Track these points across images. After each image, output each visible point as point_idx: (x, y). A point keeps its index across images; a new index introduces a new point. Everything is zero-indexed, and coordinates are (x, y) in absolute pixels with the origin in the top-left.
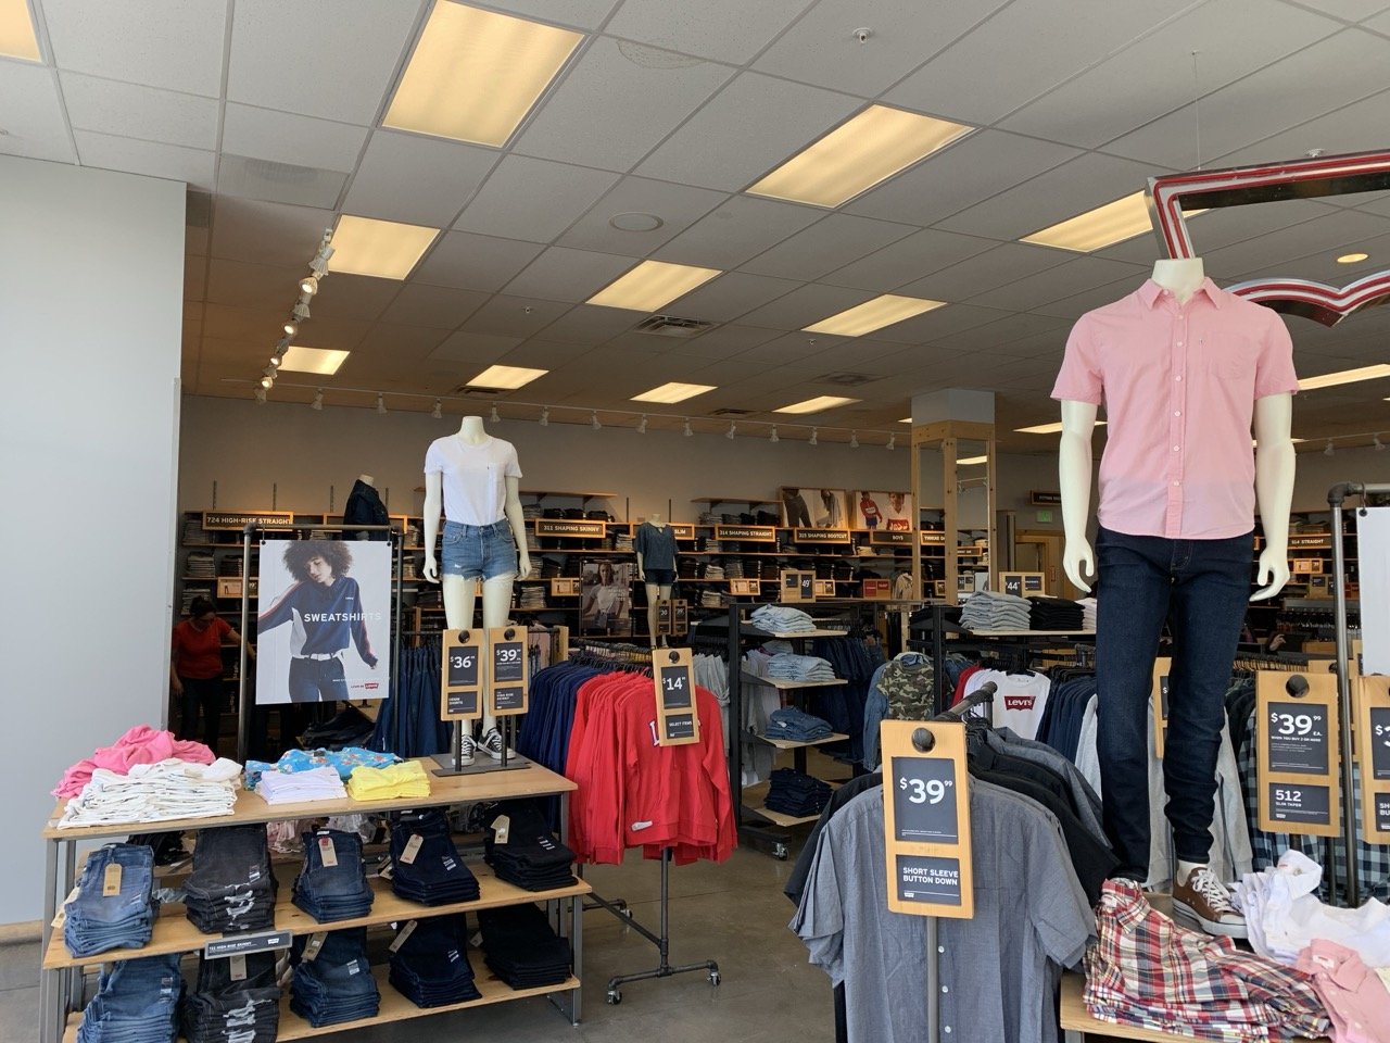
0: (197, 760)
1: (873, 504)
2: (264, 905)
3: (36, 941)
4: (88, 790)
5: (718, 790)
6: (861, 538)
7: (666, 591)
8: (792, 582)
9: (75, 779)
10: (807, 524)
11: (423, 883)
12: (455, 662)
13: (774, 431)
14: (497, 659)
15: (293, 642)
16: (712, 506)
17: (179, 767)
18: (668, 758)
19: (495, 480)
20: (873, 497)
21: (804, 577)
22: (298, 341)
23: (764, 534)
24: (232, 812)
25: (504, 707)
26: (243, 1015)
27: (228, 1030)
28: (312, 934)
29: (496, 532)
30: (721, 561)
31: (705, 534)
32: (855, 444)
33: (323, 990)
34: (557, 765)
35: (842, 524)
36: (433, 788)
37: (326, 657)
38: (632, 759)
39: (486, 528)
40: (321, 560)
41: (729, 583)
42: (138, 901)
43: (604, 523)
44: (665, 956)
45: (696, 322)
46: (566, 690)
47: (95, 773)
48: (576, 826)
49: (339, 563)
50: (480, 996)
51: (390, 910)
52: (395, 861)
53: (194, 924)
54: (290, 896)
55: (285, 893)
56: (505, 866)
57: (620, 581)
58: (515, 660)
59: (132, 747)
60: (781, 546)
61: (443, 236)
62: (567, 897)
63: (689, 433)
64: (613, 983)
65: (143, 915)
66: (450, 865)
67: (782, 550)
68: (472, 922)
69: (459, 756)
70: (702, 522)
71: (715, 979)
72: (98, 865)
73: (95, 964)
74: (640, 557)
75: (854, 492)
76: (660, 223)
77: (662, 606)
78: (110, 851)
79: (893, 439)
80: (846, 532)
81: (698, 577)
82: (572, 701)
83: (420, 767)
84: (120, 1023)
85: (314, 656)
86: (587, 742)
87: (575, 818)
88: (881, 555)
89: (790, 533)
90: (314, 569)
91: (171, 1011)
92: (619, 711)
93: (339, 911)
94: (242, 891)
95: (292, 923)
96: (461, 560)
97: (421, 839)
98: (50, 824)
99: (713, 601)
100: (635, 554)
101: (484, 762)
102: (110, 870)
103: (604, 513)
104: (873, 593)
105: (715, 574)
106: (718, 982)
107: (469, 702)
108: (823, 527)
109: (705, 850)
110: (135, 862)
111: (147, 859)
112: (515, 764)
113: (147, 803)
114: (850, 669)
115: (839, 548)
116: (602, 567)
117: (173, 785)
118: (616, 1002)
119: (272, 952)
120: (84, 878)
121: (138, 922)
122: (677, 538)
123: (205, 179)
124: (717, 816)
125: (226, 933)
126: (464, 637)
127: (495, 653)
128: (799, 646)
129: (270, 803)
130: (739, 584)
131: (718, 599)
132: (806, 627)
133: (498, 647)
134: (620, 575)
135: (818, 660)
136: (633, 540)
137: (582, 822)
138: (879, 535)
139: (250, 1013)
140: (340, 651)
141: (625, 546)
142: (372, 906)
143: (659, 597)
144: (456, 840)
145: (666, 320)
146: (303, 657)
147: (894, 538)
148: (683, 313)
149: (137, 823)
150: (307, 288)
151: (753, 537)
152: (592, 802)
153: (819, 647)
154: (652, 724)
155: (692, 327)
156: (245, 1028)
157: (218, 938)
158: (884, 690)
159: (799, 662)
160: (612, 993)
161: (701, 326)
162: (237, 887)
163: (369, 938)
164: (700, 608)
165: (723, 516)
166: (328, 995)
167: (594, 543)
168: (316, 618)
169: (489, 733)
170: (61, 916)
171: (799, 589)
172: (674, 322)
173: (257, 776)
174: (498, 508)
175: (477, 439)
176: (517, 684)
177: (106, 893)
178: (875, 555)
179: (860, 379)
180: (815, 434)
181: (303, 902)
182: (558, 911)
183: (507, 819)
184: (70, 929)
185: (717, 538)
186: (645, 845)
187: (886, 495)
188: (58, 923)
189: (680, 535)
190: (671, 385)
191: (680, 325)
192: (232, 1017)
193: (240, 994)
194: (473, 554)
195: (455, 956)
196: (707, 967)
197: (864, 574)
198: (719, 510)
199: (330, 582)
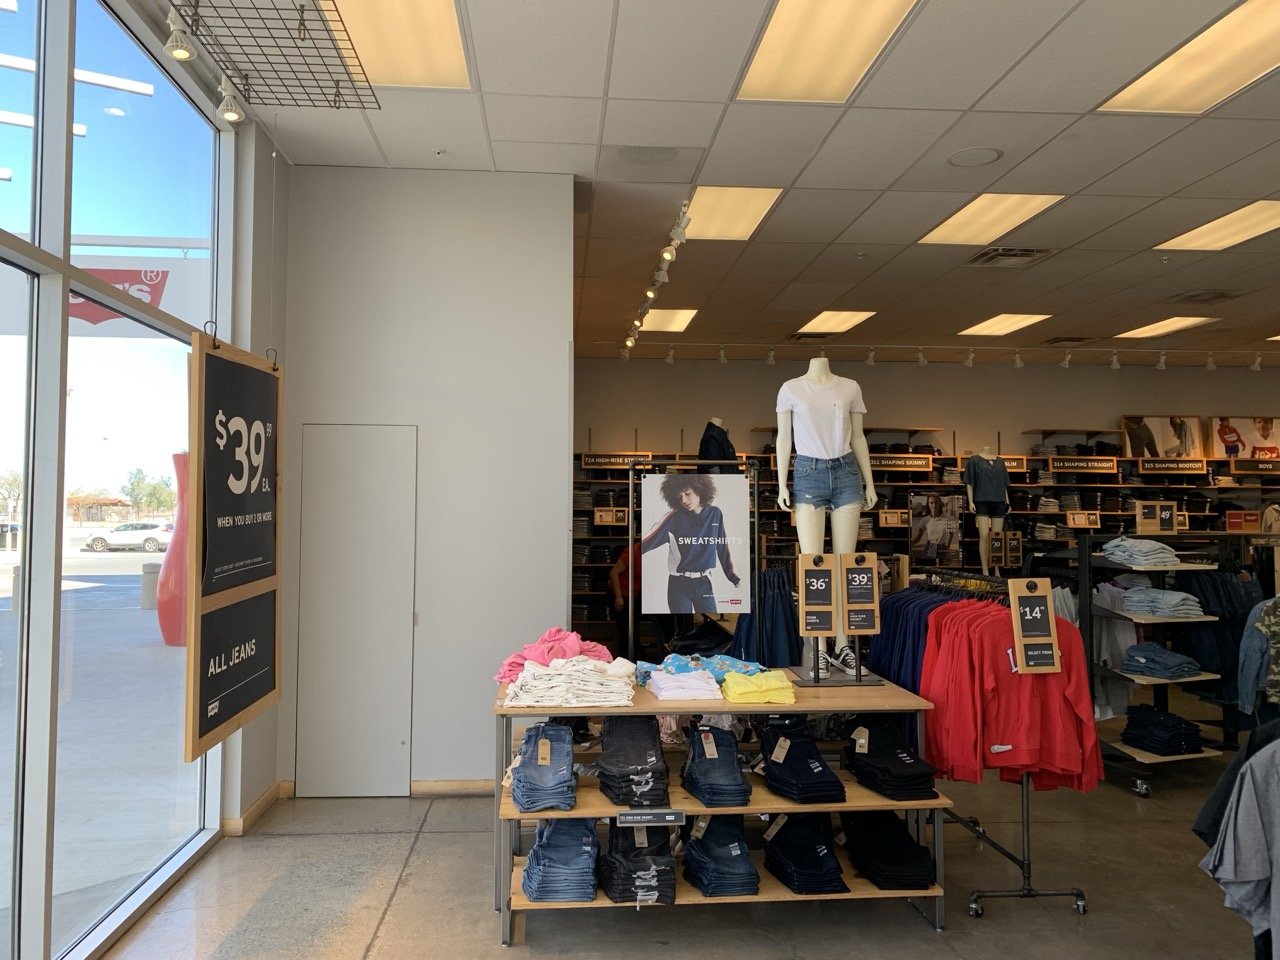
0: (599, 657)
1: (1234, 431)
2: (661, 786)
3: (489, 796)
4: (522, 677)
5: (1081, 721)
6: (1220, 467)
7: (999, 523)
8: (1149, 513)
9: (510, 668)
10: (1154, 453)
11: (794, 782)
12: (811, 584)
13: (1115, 358)
14: (849, 582)
15: (670, 561)
16: (1045, 438)
17: (589, 664)
18: (1028, 685)
19: (841, 416)
20: (1233, 423)
21: (1163, 508)
22: (658, 304)
23: (1104, 465)
24: (630, 703)
25: (857, 627)
26: (648, 877)
27: (637, 887)
28: (698, 816)
29: (843, 465)
30: (1055, 493)
31: (1038, 465)
32: (1211, 366)
33: (712, 865)
34: (909, 682)
35: (1196, 452)
36: (797, 696)
37: (697, 575)
38: (990, 684)
39: (833, 460)
40: (690, 491)
41: (1065, 515)
42: (564, 772)
43: (930, 457)
44: (1027, 877)
45: (1033, 251)
46: (916, 613)
47: (527, 663)
48: (933, 742)
49: (706, 494)
50: (848, 891)
51: (765, 804)
52: (766, 759)
53: (606, 795)
54: (680, 781)
55: (675, 778)
56: (868, 774)
57: (949, 513)
58: (866, 584)
59: (550, 645)
60: (1123, 477)
61: (786, 194)
62: (925, 809)
63: (1019, 364)
64: (975, 896)
65: (568, 784)
66: (817, 768)
67: (1125, 481)
68: (836, 822)
69: (817, 669)
70: (1034, 453)
71: (1081, 908)
72: (533, 739)
73: (533, 819)
74: (970, 489)
75: (1211, 418)
76: (1001, 155)
77: (994, 538)
78: (541, 729)
79: (1259, 360)
80: (1201, 461)
81: (1031, 510)
82: (923, 626)
83: (785, 677)
84: (555, 870)
85: (687, 574)
86: (941, 664)
87: (931, 735)
88: (1244, 486)
89: (1134, 464)
90: (685, 499)
91: (592, 866)
92: (975, 637)
93: (723, 798)
94: (643, 772)
95: (683, 805)
96: (811, 491)
97: (788, 742)
98: (498, 703)
99: (1048, 533)
100: (965, 487)
101: (838, 677)
102: (542, 744)
103: (931, 446)
104: (1238, 526)
105: (1050, 506)
106: (1085, 911)
107: (825, 621)
108: (1173, 456)
109: (1068, 779)
110: (559, 739)
111: (569, 738)
112: (870, 681)
113: (567, 690)
114: (1221, 605)
115: (1192, 479)
116: (931, 499)
117: (586, 677)
118: (978, 915)
119: (667, 827)
120: (524, 748)
121: (565, 789)
122: (1009, 470)
123: (588, 169)
124: (1082, 745)
125: (632, 807)
126: (818, 561)
127: (847, 577)
128: (1159, 579)
129: (661, 698)
130: (1076, 517)
131: (1052, 531)
132: (1169, 561)
133: (849, 571)
134: (949, 506)
135: (1183, 595)
136: (962, 473)
137: (939, 740)
138: (1241, 464)
139: (653, 876)
140: (708, 571)
141: (953, 479)
142: (751, 797)
143: (990, 529)
144: (820, 746)
145: (1000, 251)
146: (678, 574)
147: (1261, 466)
148: (1018, 244)
149: (560, 707)
150: (667, 256)
151: (1092, 468)
152: (948, 721)
153: (1182, 582)
154: (1010, 651)
155: (1028, 256)
156: (650, 888)
157: (626, 809)
158: (1264, 630)
159: (1160, 596)
160: (974, 906)
161: (1038, 255)
162: (639, 768)
163: (746, 824)
164: (1034, 540)
165: (1057, 447)
166: (716, 870)
167: (923, 476)
168: (688, 541)
169: (842, 650)
170: (509, 777)
171: (1158, 520)
172: (1008, 253)
173: (647, 675)
174: (844, 441)
175: (823, 378)
176: (868, 606)
177: (540, 762)
178: (1237, 485)
179: (1222, 295)
180: (1163, 359)
181: (692, 786)
182: (917, 822)
183: (866, 731)
184: (516, 789)
185: (1052, 470)
186: (1002, 769)
187: (1251, 421)
188: (507, 783)
189: (1011, 467)
190: (1002, 317)
191: (1015, 255)
192: (639, 877)
193: (644, 860)
194: (822, 485)
195: (823, 851)
196: (1072, 894)
197: (1222, 507)
198: (1052, 442)
199: (698, 510)
